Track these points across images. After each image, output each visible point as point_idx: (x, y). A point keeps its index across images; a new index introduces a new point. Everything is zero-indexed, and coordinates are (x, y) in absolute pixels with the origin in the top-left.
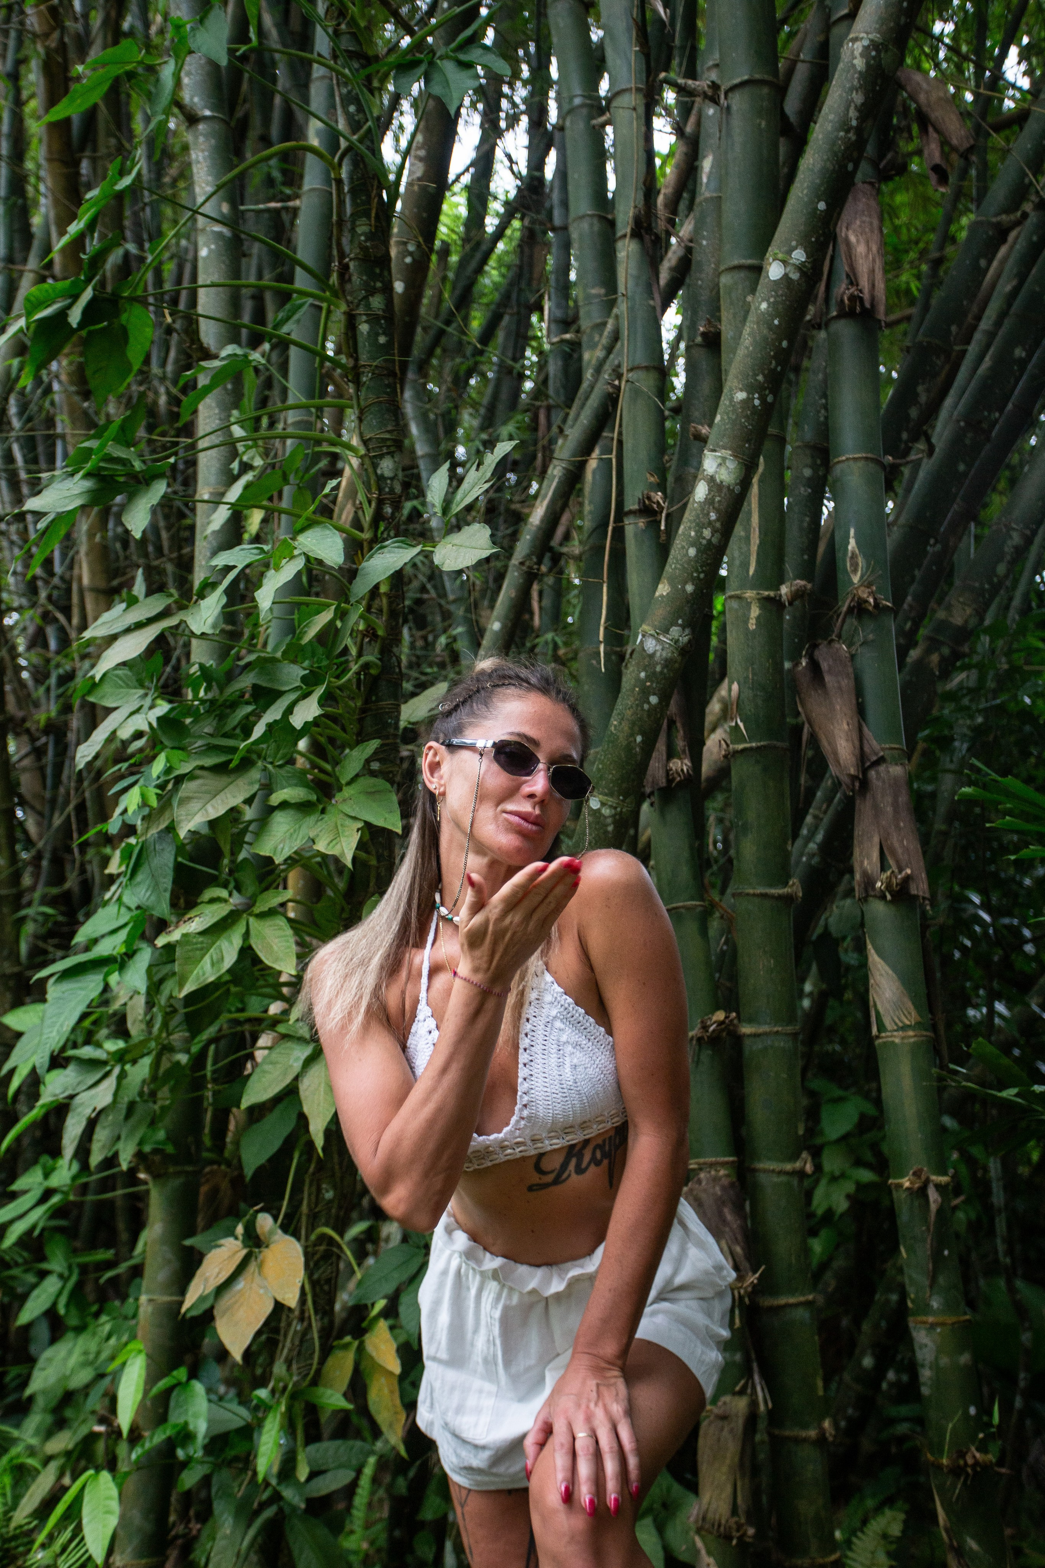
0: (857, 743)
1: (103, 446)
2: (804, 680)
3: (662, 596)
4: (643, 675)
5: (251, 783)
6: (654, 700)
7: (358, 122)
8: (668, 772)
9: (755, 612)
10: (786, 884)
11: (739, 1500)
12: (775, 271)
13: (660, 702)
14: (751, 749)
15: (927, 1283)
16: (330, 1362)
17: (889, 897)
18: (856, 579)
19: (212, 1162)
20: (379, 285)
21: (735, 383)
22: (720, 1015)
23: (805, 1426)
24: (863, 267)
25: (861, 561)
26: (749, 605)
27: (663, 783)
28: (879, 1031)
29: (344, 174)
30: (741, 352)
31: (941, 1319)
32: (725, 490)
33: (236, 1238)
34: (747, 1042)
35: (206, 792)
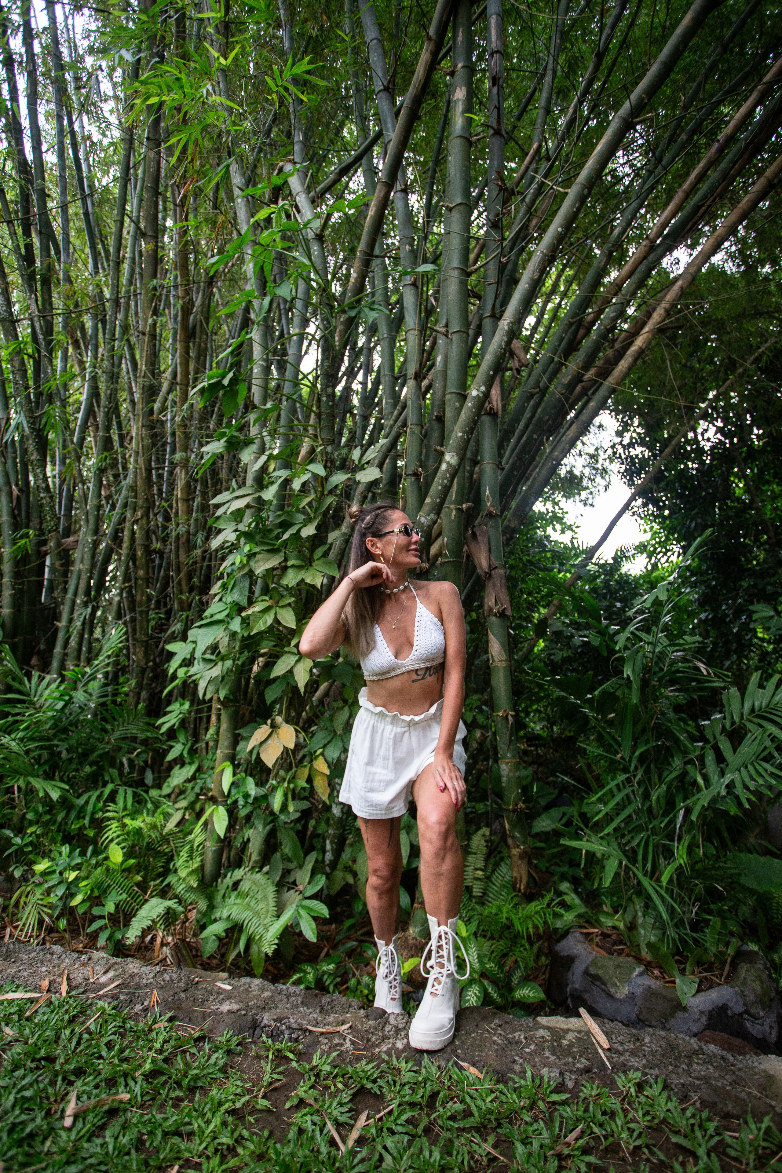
0: (488, 561)
2: (469, 538)
3: (427, 503)
5: (281, 557)
9: (454, 513)
12: (474, 393)
14: (450, 561)
15: (506, 748)
16: (300, 771)
17: (498, 615)
18: (489, 504)
20: (331, 384)
21: (458, 430)
24: (494, 398)
25: (490, 498)
26: (452, 511)
28: (492, 662)
30: (460, 420)
31: (510, 761)
32: (452, 467)
33: (267, 725)
35: (265, 559)
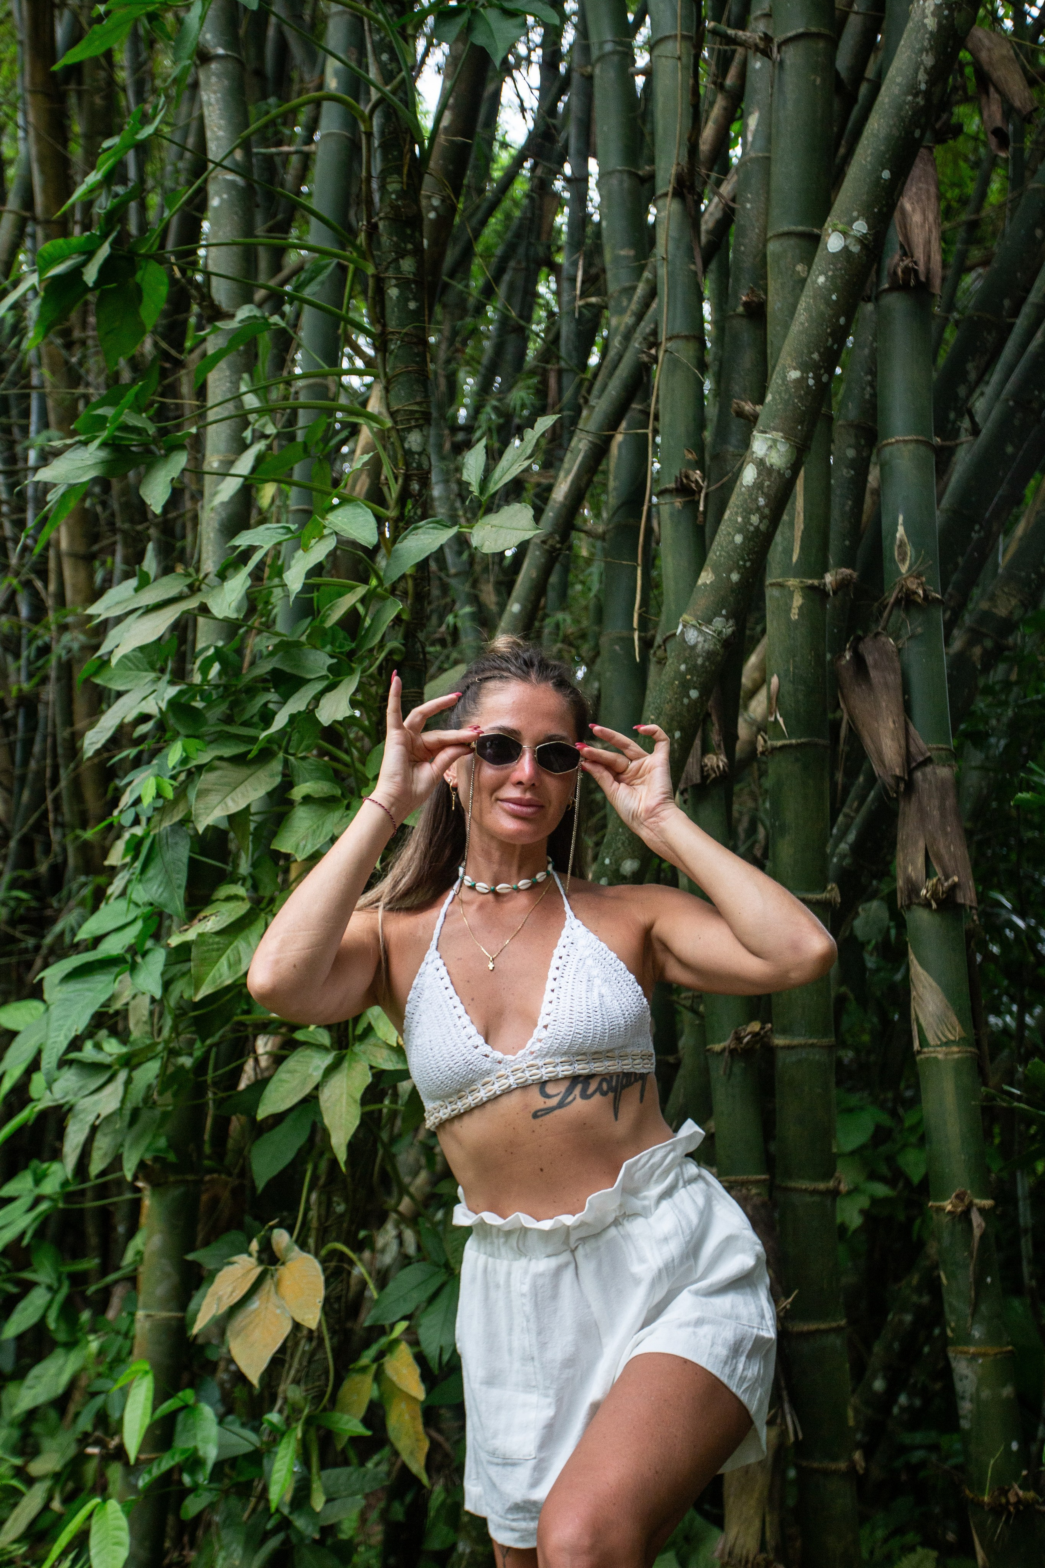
0: (903, 742)
1: (119, 414)
2: (847, 674)
3: (705, 584)
4: (683, 667)
5: (272, 776)
6: (694, 694)
7: (391, 71)
8: (702, 768)
9: (798, 601)
10: (824, 889)
11: (768, 1534)
12: (834, 243)
13: (701, 696)
14: (790, 746)
15: (969, 1311)
16: (346, 1385)
17: (934, 905)
18: (904, 569)
19: (210, 1171)
20: (410, 246)
21: (789, 361)
22: (755, 1026)
23: (835, 1458)
24: (918, 237)
25: (909, 549)
26: (791, 594)
27: (697, 779)
28: (921, 1045)
29: (375, 129)
30: (795, 328)
31: (982, 1350)
32: (774, 475)
33: (250, 1255)
34: (781, 1055)
35: (225, 785)
